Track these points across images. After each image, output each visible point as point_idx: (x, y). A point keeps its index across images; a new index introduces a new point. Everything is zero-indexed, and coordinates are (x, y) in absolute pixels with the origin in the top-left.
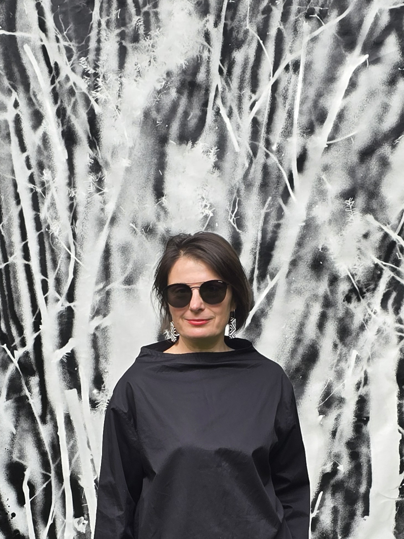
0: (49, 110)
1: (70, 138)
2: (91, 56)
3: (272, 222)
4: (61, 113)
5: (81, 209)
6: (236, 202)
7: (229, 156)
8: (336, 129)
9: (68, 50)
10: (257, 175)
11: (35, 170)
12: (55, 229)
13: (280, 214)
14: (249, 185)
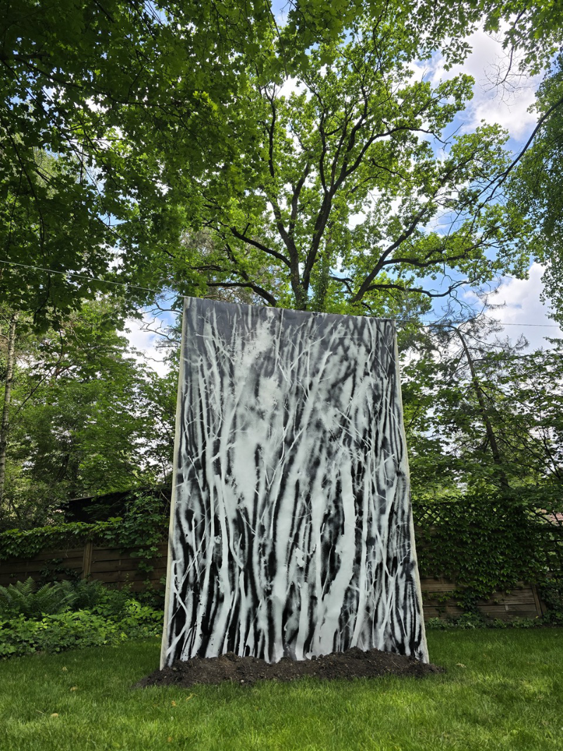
0: (214, 363)
1: (222, 374)
2: (232, 345)
3: (300, 408)
4: (219, 365)
5: (225, 400)
6: (286, 400)
7: (283, 382)
8: (323, 376)
9: (223, 342)
10: (294, 390)
11: (207, 384)
12: (214, 407)
13: (303, 405)
14: (291, 394)
